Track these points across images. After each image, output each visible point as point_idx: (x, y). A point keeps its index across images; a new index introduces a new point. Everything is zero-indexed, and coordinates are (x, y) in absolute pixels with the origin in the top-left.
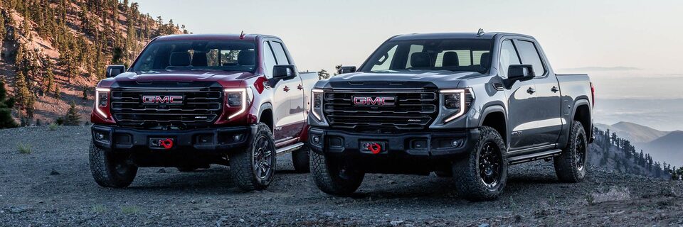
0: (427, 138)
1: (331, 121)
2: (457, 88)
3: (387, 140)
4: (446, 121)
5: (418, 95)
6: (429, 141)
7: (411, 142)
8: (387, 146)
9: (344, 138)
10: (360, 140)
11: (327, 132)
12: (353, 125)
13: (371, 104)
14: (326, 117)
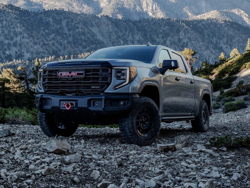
0: (102, 99)
1: (46, 88)
2: (124, 66)
3: (77, 101)
4: (116, 88)
5: (98, 70)
6: (103, 101)
7: (92, 102)
8: (76, 104)
9: (51, 100)
10: (60, 100)
11: (42, 96)
12: (58, 91)
13: (68, 76)
14: (43, 86)
